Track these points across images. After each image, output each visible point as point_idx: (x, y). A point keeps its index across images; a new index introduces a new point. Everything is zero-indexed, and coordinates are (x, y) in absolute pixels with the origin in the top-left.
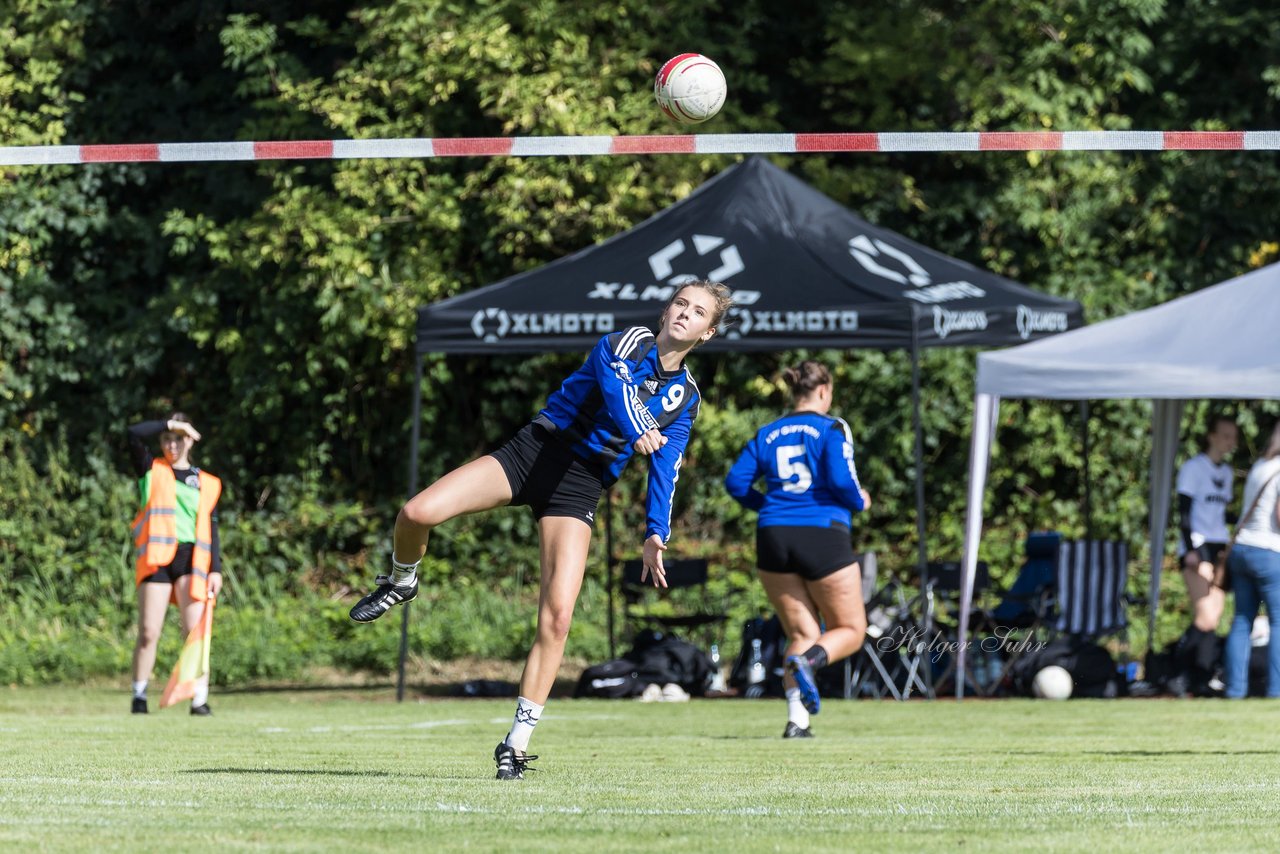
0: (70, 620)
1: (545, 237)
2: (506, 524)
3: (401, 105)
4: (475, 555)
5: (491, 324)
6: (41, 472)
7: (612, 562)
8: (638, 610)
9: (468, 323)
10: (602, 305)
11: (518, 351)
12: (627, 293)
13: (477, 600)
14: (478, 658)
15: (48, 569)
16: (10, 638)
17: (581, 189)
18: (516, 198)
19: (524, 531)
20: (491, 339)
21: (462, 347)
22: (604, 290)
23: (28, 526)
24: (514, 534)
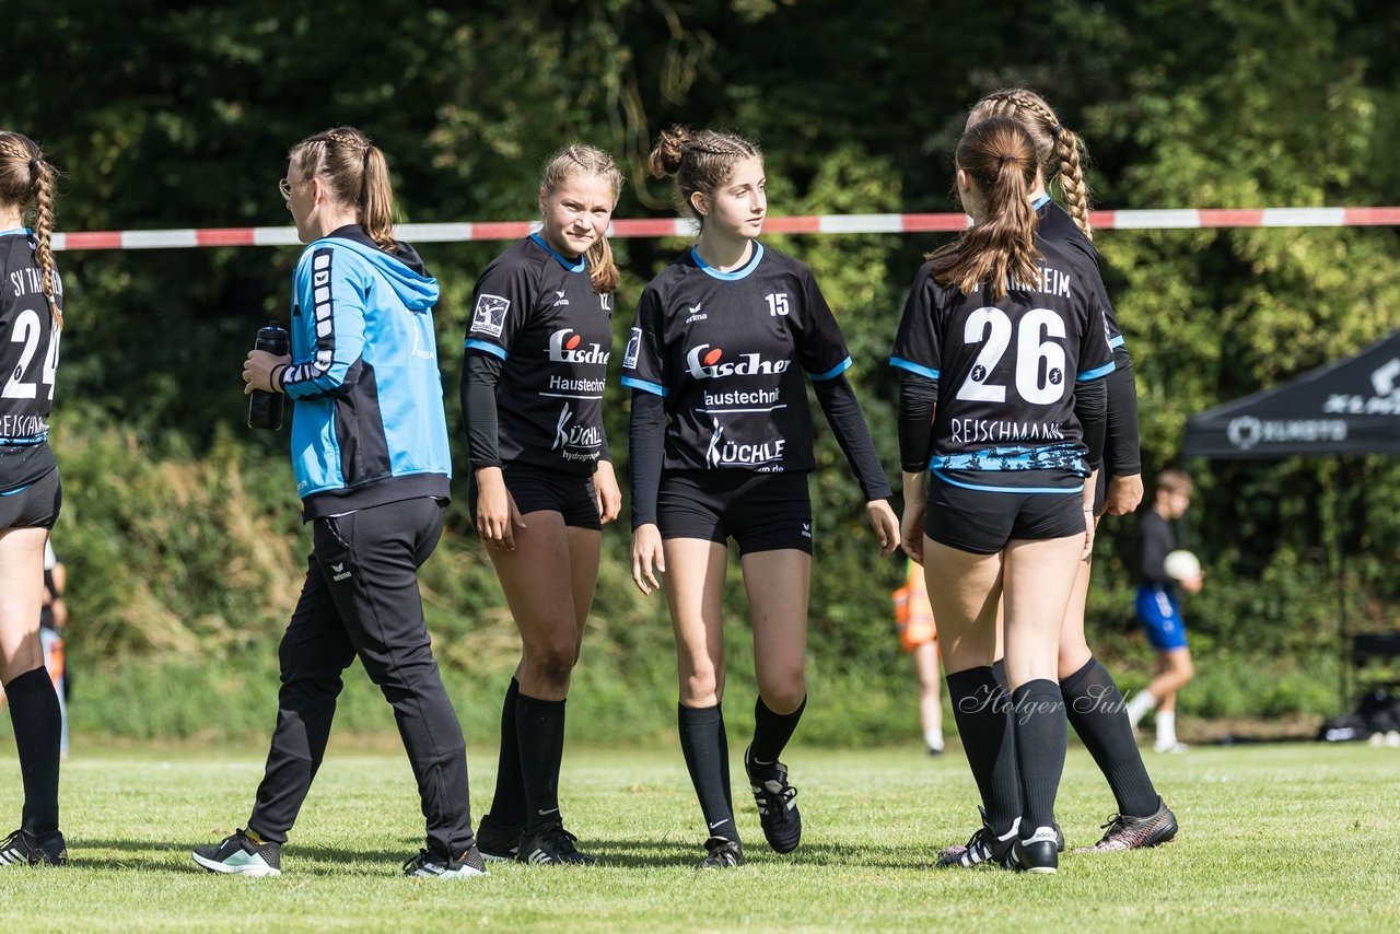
0: (893, 692)
1: (1289, 363)
2: (1258, 606)
3: (1170, 250)
4: (1233, 632)
5: (1245, 433)
6: (867, 565)
7: (1343, 635)
8: (1366, 675)
9: (1224, 432)
10: (1334, 416)
11: (1269, 456)
12: (1356, 405)
13: (1235, 670)
14: (1235, 718)
15: (873, 649)
16: (839, 707)
17: (1318, 322)
18: (1264, 330)
19: (1273, 610)
20: (1246, 446)
21: (1221, 452)
22: (1336, 403)
23: (857, 611)
24: (1265, 615)
